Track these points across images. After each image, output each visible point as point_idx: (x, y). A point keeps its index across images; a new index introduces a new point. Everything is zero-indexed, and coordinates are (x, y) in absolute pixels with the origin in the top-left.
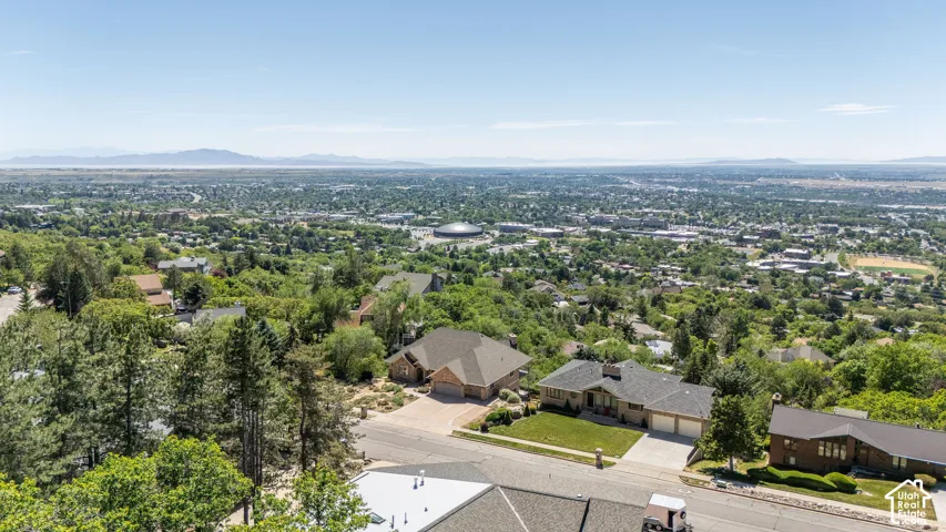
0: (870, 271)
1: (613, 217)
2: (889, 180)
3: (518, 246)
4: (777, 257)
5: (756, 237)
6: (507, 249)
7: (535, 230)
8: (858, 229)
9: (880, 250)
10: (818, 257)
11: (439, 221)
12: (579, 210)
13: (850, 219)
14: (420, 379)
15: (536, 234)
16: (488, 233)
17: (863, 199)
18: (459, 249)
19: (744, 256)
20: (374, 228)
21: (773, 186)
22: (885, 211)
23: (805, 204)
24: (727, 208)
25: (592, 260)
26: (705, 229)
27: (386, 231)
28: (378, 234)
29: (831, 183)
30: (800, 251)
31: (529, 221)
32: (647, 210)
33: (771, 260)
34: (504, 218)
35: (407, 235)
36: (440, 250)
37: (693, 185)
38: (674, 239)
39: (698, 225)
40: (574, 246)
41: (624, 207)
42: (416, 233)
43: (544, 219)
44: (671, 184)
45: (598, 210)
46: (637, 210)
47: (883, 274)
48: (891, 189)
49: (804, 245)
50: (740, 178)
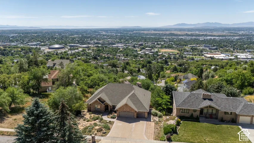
0: (165, 52)
1: (101, 42)
2: (162, 31)
3: (77, 51)
4: (144, 50)
5: (138, 46)
6: (73, 52)
7: (80, 46)
8: (159, 43)
9: (166, 47)
10: (153, 50)
11: (49, 44)
12: (91, 40)
13: (157, 41)
14: (108, 110)
15: (81, 47)
16: (66, 47)
17: (158, 36)
18: (58, 52)
19: (137, 51)
20: (28, 47)
21: (138, 33)
22: (163, 38)
23: (146, 37)
24: (128, 39)
25: (99, 54)
26: (125, 44)
27: (32, 48)
28: (29, 49)
29: (150, 32)
30: (149, 49)
31: (77, 44)
32: (109, 40)
33: (143, 51)
34: (70, 43)
35: (40, 49)
36: (52, 53)
37: (118, 33)
38: (119, 47)
39: (123, 43)
40: (93, 50)
41: (103, 39)
42: (43, 48)
43: (82, 43)
44: (113, 33)
45: (96, 40)
46: (106, 40)
47: (168, 53)
48: (163, 33)
49: (149, 47)
50: (129, 31)
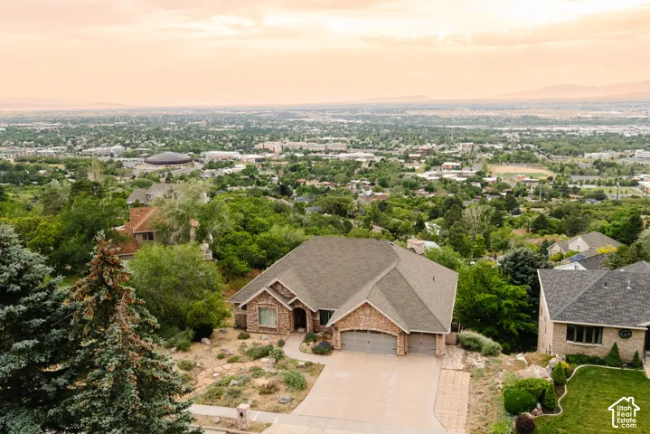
0: (508, 175)
1: (302, 144)
3: (228, 171)
4: (438, 169)
5: (419, 155)
6: (218, 173)
7: (240, 156)
8: (487, 146)
9: (509, 160)
10: (467, 168)
11: (148, 152)
12: (272, 140)
13: (480, 139)
15: (241, 160)
16: (197, 161)
17: (483, 124)
18: (174, 175)
19: (414, 171)
20: (85, 160)
21: (418, 116)
22: (501, 132)
23: (444, 128)
24: (387, 134)
25: (296, 179)
26: (376, 150)
29: (459, 113)
30: (455, 164)
31: (230, 150)
32: (326, 138)
33: (433, 172)
34: (209, 148)
35: (120, 165)
36: (156, 177)
37: (357, 117)
38: (358, 159)
39: (371, 148)
40: (277, 169)
42: (128, 163)
43: (244, 148)
44: (340, 117)
46: (319, 138)
47: (518, 178)
48: (501, 116)
49: (456, 159)
50: (392, 111)
